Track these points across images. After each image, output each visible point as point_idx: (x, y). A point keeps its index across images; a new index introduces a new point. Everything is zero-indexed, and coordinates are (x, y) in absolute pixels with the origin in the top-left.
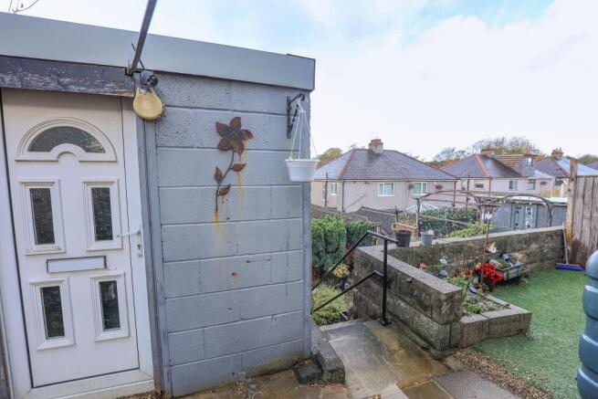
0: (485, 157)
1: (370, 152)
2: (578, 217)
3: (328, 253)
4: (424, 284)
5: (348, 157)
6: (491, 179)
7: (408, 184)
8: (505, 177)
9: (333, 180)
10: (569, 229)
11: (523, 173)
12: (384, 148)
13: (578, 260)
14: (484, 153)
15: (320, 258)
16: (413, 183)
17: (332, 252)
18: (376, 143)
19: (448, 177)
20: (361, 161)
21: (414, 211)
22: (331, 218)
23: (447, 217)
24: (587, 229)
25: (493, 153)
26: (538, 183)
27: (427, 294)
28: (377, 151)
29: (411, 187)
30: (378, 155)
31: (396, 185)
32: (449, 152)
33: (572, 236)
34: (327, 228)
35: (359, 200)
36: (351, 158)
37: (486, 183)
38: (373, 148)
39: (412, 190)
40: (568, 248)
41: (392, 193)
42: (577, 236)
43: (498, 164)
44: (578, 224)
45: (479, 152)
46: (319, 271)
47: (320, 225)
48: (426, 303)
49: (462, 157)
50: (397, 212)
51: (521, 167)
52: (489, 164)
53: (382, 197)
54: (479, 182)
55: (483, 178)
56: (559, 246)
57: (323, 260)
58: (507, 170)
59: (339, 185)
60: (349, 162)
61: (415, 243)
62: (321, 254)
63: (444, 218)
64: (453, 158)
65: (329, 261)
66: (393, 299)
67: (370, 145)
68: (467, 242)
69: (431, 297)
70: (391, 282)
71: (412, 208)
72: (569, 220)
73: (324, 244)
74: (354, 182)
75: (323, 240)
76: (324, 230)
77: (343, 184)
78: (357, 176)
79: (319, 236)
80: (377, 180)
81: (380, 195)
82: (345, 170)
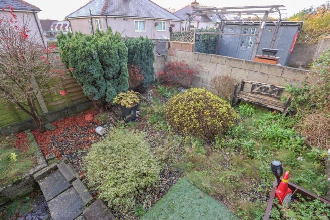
3: (109, 79)
6: (198, 22)
7: (154, 22)
14: (193, 5)
15: (99, 88)
16: (157, 21)
17: (113, 78)
29: (156, 25)
31: (146, 22)
34: (100, 43)
39: (157, 27)
41: (144, 30)
46: (100, 103)
57: (103, 89)
62: (99, 82)
65: (112, 90)
73: (100, 67)
74: (115, 18)
75: (98, 61)
76: (97, 46)
77: (106, 20)
78: (117, 13)
79: (91, 55)
80: (133, 17)
81: (136, 31)
82: (105, 7)
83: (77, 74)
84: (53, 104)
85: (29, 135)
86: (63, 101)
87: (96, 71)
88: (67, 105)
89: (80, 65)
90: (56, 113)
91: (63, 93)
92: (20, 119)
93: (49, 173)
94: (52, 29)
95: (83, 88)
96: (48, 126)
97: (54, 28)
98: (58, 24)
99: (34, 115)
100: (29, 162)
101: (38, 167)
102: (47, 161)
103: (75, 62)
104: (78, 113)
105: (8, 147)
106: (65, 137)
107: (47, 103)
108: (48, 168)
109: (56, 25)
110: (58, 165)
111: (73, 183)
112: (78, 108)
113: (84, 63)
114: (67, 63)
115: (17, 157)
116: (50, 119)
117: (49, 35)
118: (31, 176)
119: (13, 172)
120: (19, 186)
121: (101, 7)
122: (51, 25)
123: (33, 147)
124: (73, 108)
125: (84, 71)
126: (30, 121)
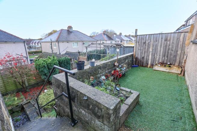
0: (104, 34)
1: (68, 31)
2: (137, 49)
4: (96, 102)
5: (59, 32)
6: (106, 41)
7: (83, 43)
8: (110, 40)
9: (54, 42)
10: (135, 54)
11: (114, 39)
12: (73, 30)
13: (137, 63)
14: (104, 33)
15: (47, 76)
16: (84, 42)
18: (70, 27)
19: (95, 40)
20: (65, 34)
21: (85, 52)
22: (50, 57)
23: (96, 53)
24: (139, 53)
25: (106, 33)
26: (117, 42)
27: (99, 108)
28: (71, 30)
29: (83, 44)
30: (71, 32)
31: (79, 43)
32: (94, 33)
33: (135, 56)
35: (66, 49)
36: (61, 33)
37: (105, 42)
38: (69, 29)
39: (84, 45)
40: (134, 60)
41: (78, 46)
42: (137, 56)
43: (108, 36)
44: (137, 52)
45: (102, 32)
47: (44, 61)
48: (99, 114)
49: (98, 34)
50: (79, 52)
51: (113, 37)
52: (105, 36)
53: (74, 48)
54: (103, 42)
55: (104, 40)
56: (132, 59)
58: (110, 38)
59: (57, 43)
60: (60, 34)
61: (87, 67)
63: (95, 53)
64: (95, 35)
66: (77, 108)
67: (68, 28)
68: (108, 62)
69: (102, 111)
70: (74, 98)
71: (85, 51)
72: (135, 51)
74: (63, 42)
75: (47, 68)
76: (47, 63)
77: (58, 43)
78: (64, 40)
79: (44, 66)
80: (72, 41)
81: (73, 47)
82: (58, 37)
83: (40, 72)
84: (30, 82)
85: (21, 93)
86: (34, 82)
87: (46, 71)
88: (35, 83)
89: (41, 70)
90: (31, 86)
91: (34, 78)
92: (17, 88)
93: (27, 103)
94: (31, 44)
95: (42, 76)
96: (28, 90)
97: (32, 44)
98: (34, 42)
99: (23, 87)
100: (21, 100)
101: (24, 102)
102: (27, 100)
103: (39, 69)
104: (39, 86)
105: (14, 97)
106: (33, 93)
107: (28, 82)
108: (27, 102)
109: (33, 42)
110: (31, 101)
111: (35, 105)
112: (39, 84)
113: (42, 69)
114: (37, 69)
115: (17, 99)
116: (28, 88)
117: (29, 47)
118: (21, 104)
119: (16, 103)
120: (17, 107)
121: (57, 37)
122: (31, 42)
123: (22, 97)
124: (37, 84)
125: (42, 71)
126: (21, 89)
